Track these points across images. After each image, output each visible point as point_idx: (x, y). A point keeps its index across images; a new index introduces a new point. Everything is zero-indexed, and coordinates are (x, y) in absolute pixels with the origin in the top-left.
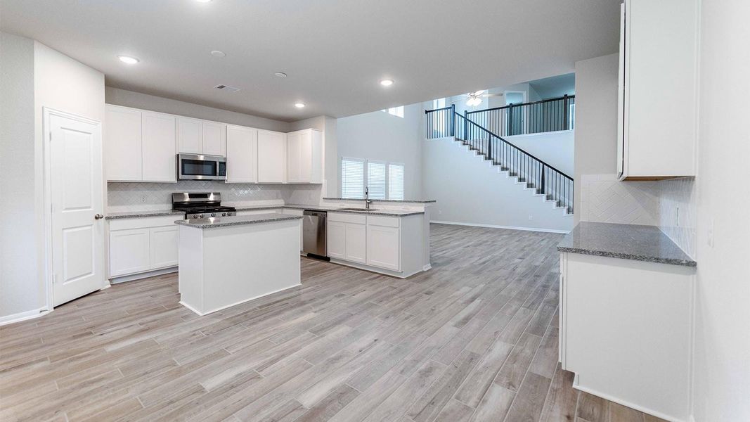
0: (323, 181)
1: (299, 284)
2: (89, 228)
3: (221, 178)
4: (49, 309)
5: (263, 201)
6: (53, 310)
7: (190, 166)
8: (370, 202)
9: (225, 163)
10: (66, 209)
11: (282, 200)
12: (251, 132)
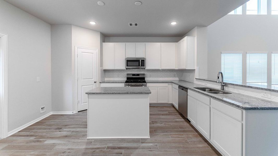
0: (196, 68)
1: (148, 137)
2: (92, 86)
3: (142, 67)
4: (75, 112)
5: (166, 78)
6: (77, 112)
7: (131, 62)
8: (224, 85)
9: (144, 61)
10: (83, 79)
11: (178, 78)
12: (158, 44)
